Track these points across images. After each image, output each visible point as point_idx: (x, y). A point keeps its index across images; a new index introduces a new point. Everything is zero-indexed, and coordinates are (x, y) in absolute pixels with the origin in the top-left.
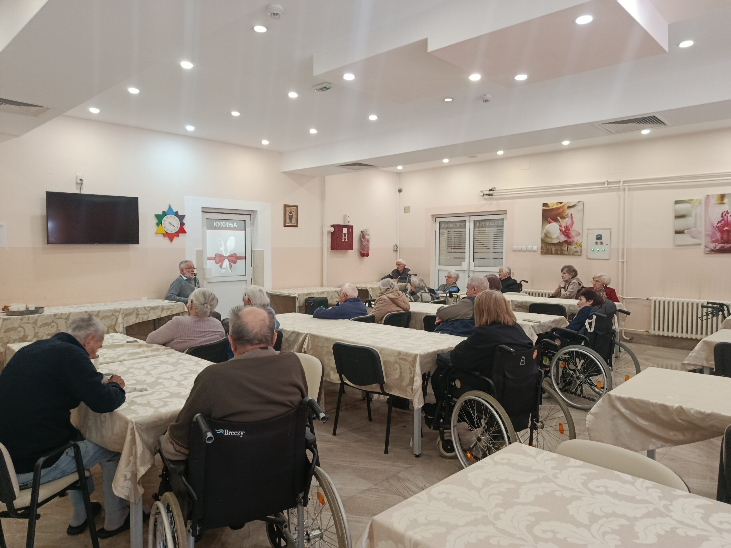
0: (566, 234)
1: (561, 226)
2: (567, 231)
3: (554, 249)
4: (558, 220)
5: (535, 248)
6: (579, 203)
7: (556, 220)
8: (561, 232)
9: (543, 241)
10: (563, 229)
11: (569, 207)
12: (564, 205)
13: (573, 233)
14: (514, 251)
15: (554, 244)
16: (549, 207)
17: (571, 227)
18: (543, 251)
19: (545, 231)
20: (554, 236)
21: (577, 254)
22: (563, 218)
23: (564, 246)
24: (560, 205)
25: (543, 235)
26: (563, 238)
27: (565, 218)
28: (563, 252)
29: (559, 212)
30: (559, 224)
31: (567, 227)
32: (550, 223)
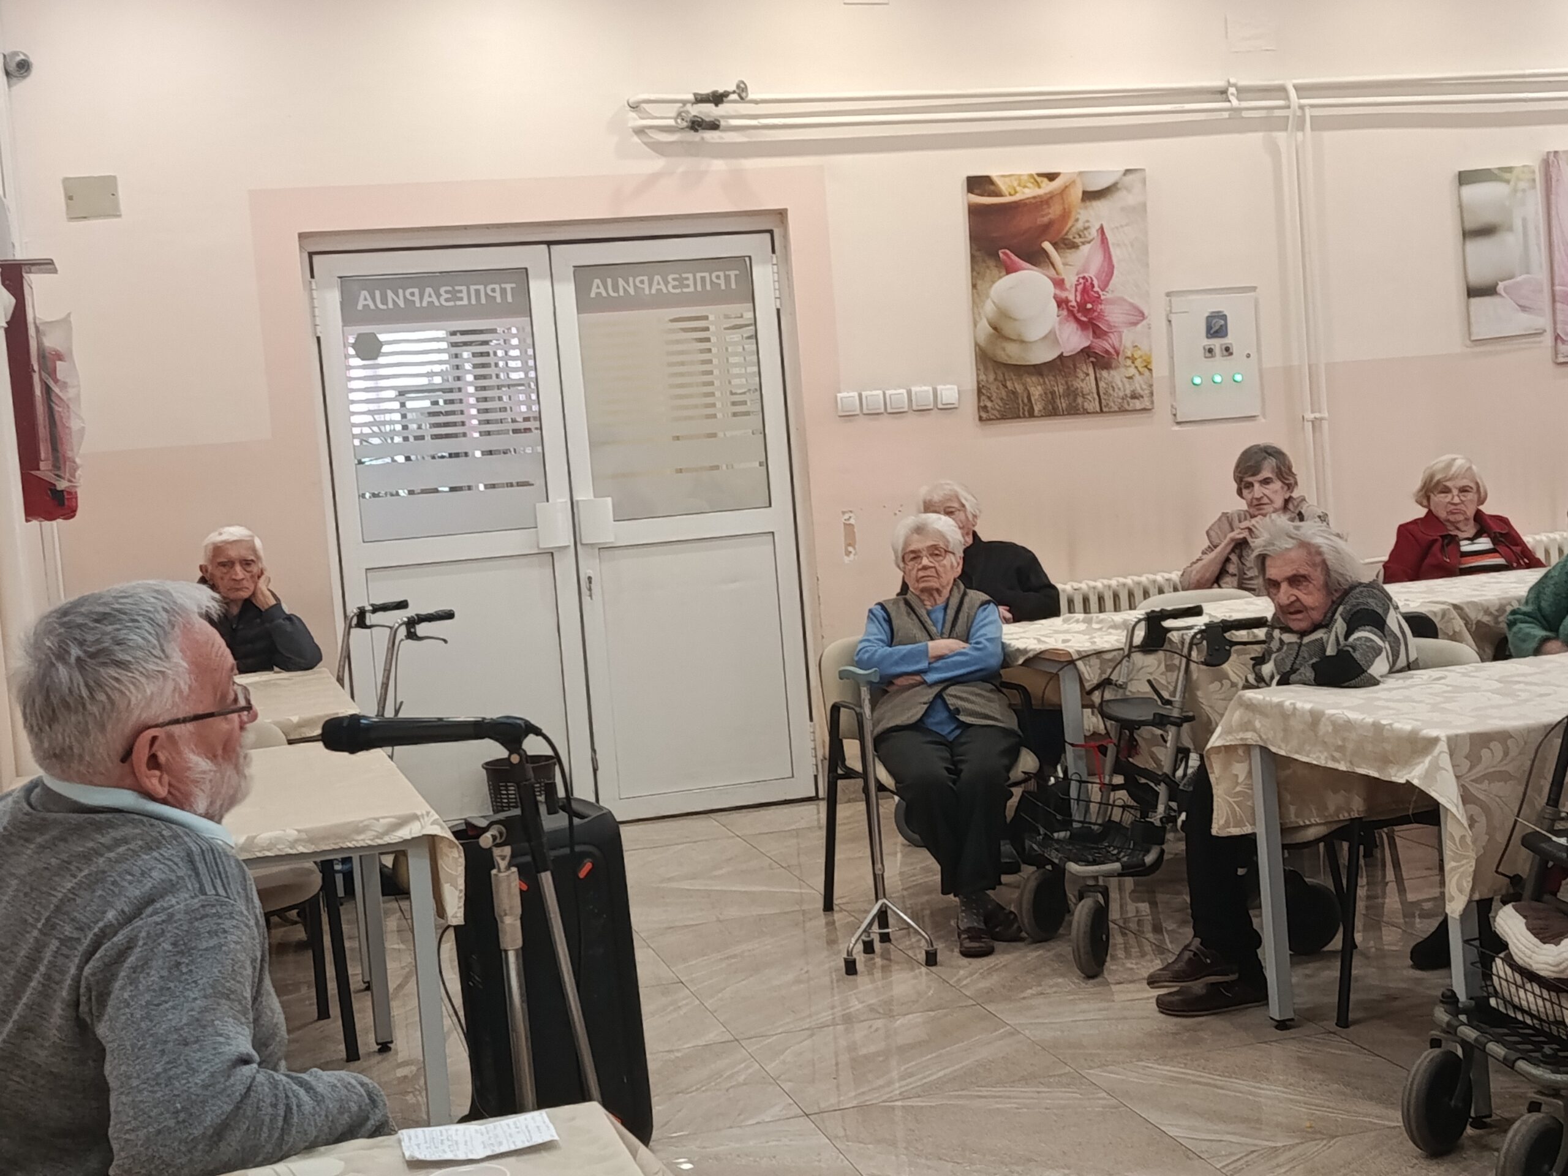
0: (1084, 319)
1: (1059, 283)
2: (1089, 306)
3: (1036, 392)
4: (1045, 252)
5: (949, 393)
6: (1130, 178)
7: (1036, 257)
8: (1065, 313)
9: (985, 358)
10: (1072, 297)
11: (1089, 196)
12: (1065, 189)
13: (1113, 315)
14: (848, 417)
15: (1038, 370)
16: (998, 194)
17: (1104, 287)
18: (989, 404)
19: (989, 308)
20: (1034, 333)
21: (1138, 404)
22: (1066, 244)
23: (1081, 375)
24: (1048, 187)
25: (985, 328)
26: (1074, 340)
27: (1074, 246)
28: (1080, 400)
29: (1046, 220)
30: (1052, 272)
31: (1086, 289)
32: (1010, 269)
